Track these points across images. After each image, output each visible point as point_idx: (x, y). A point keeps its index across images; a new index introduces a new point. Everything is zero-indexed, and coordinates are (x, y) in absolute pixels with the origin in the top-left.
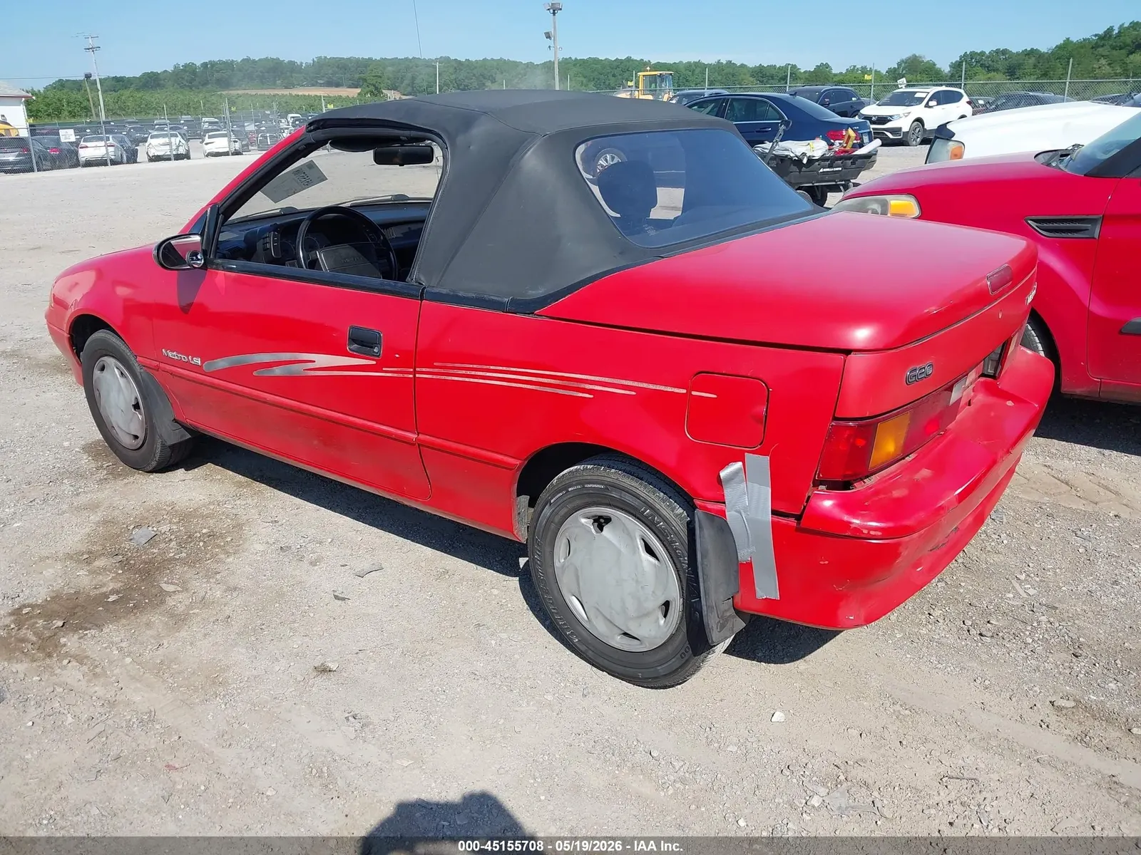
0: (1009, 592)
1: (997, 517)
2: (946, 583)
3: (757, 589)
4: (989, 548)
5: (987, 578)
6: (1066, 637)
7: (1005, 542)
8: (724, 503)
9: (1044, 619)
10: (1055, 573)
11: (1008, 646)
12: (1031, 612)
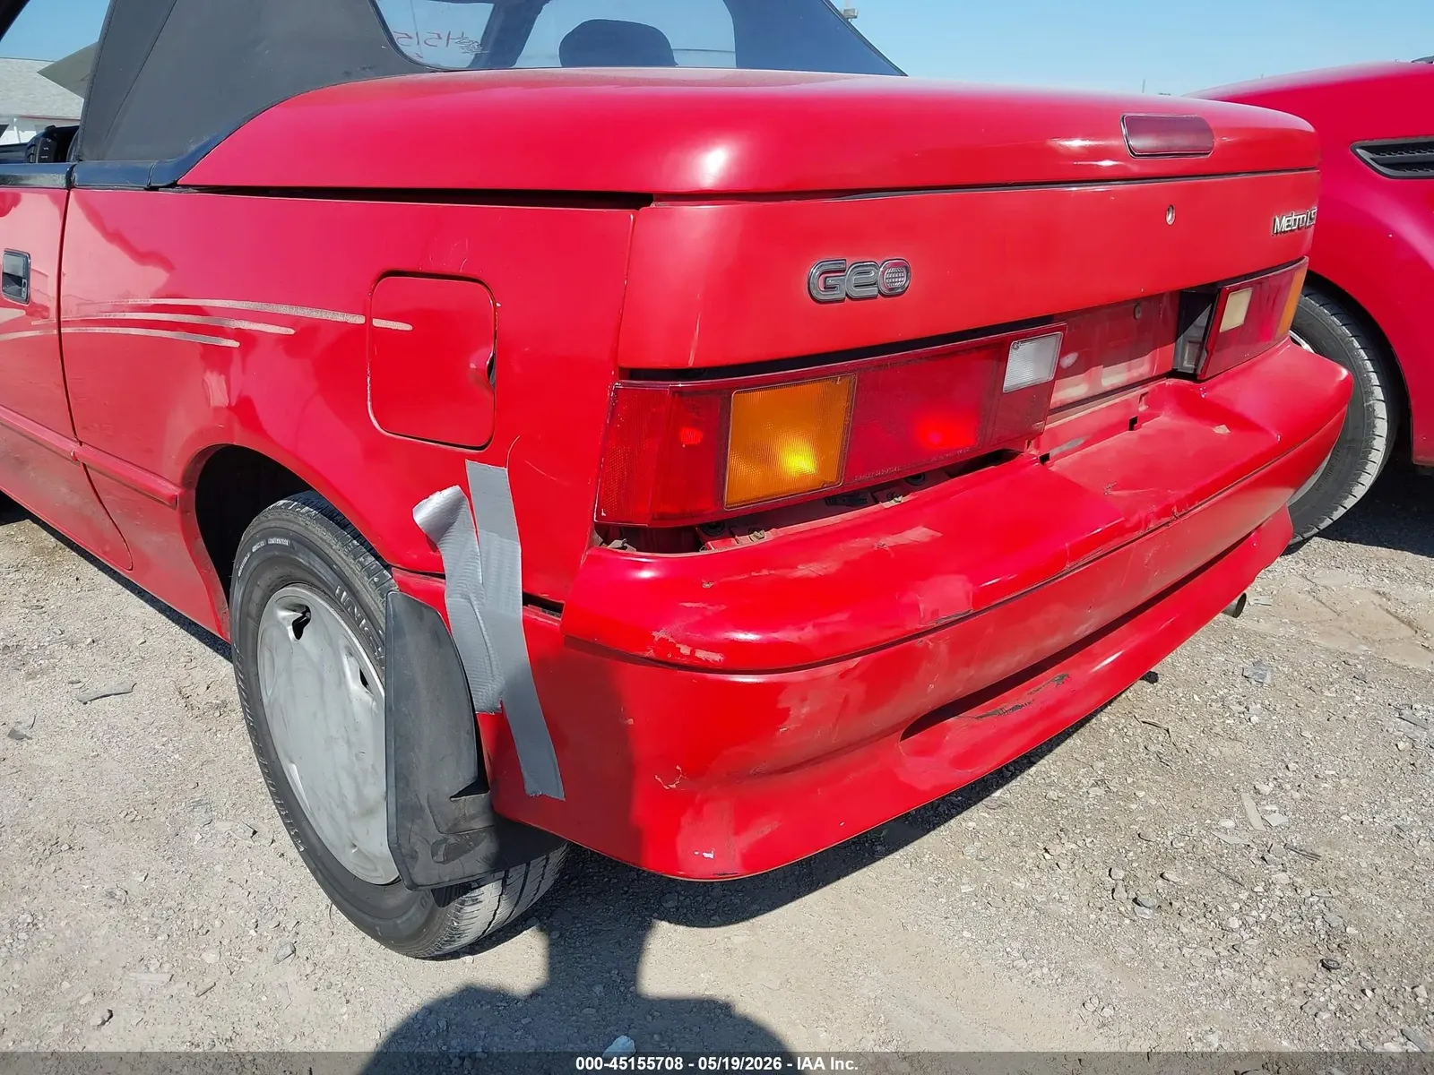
0: (1229, 817)
1: (1255, 674)
2: (1108, 790)
3: (525, 774)
4: (1218, 729)
5: (1196, 785)
6: (1318, 922)
7: (1255, 719)
8: (443, 577)
9: (1282, 878)
10: (1337, 787)
11: (1185, 930)
12: (1259, 862)
